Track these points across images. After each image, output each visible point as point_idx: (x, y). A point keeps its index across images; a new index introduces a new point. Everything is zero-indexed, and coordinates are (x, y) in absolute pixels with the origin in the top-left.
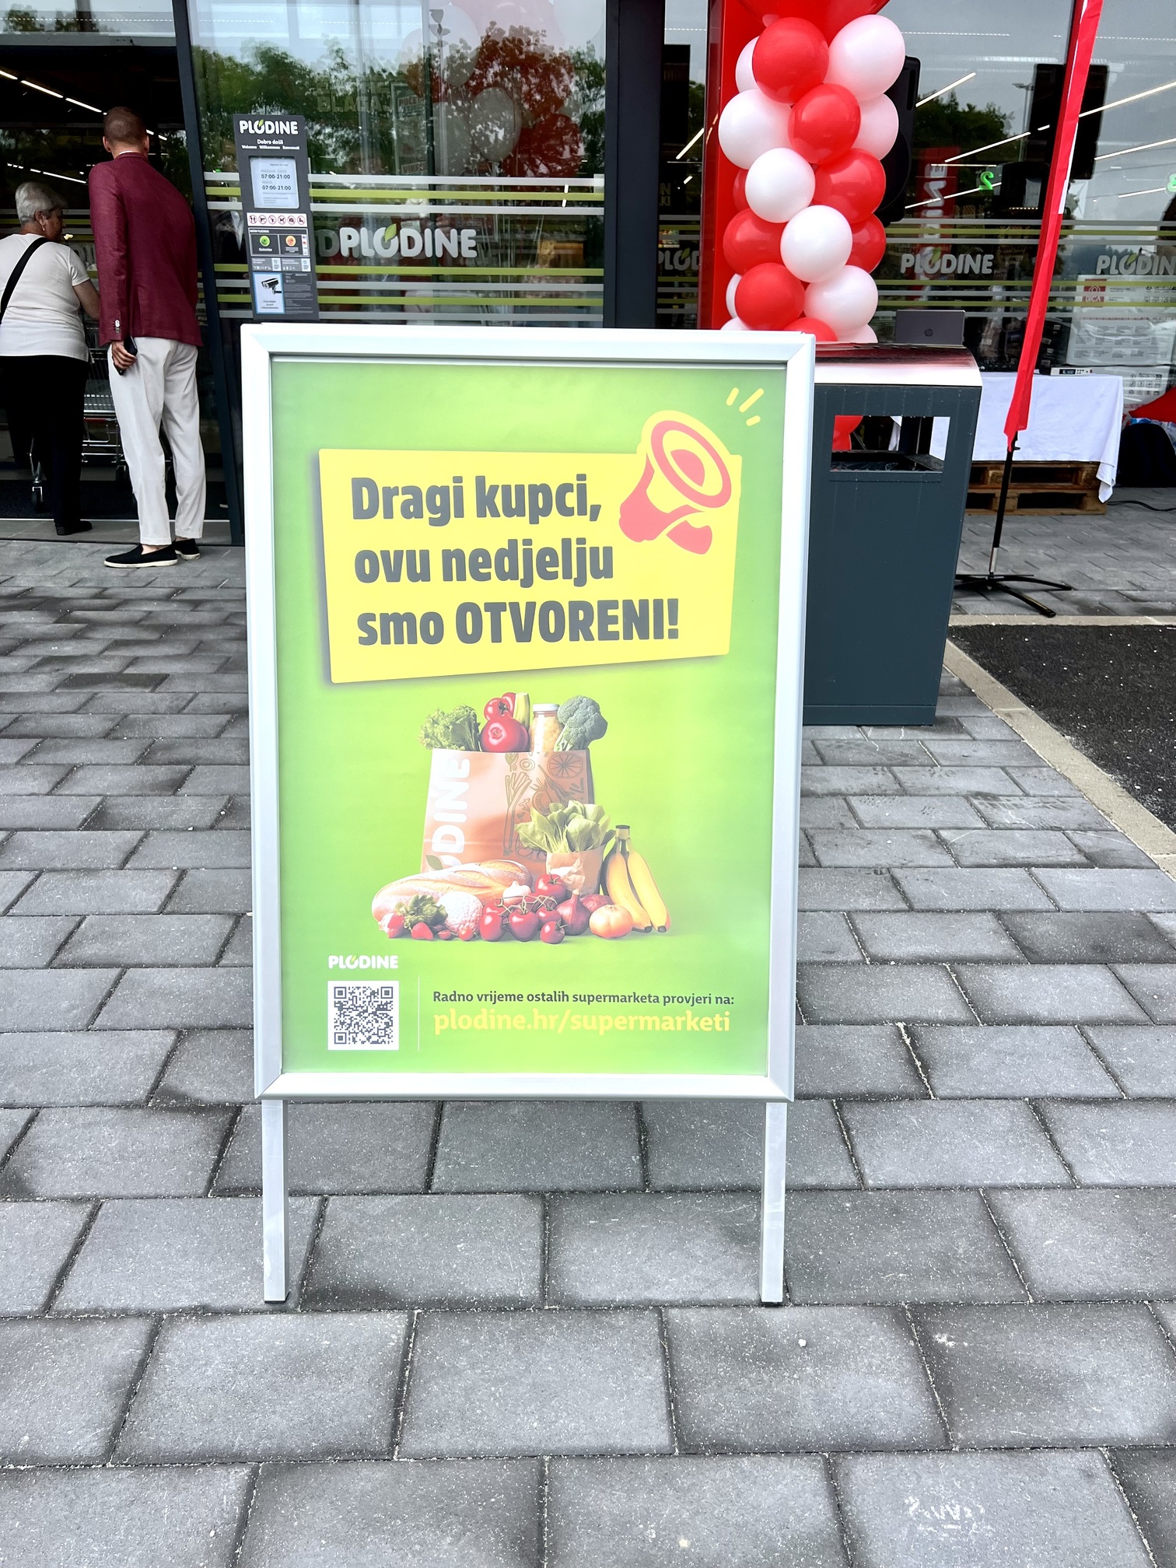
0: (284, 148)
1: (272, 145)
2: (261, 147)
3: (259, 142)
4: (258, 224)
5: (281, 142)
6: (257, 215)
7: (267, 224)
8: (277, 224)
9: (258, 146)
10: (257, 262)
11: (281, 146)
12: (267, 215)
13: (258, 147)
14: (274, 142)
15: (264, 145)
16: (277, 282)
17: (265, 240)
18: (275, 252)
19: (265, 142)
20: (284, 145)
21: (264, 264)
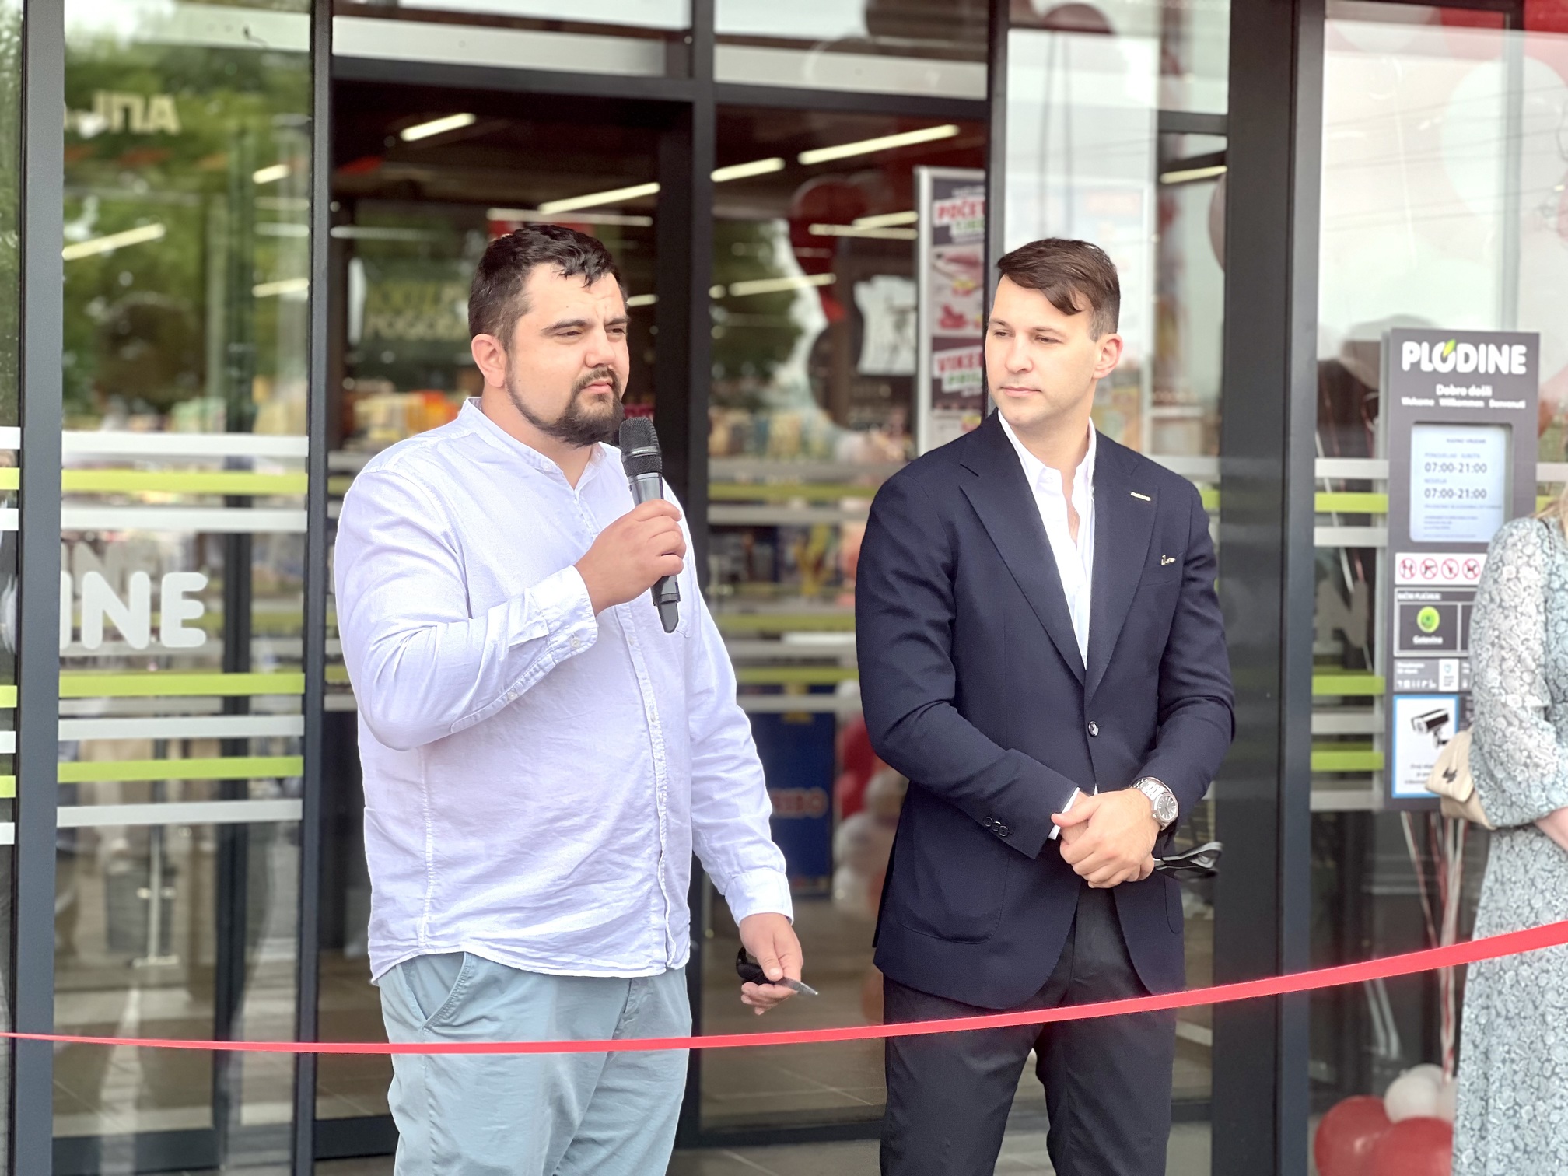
0: (1493, 404)
1: (1468, 397)
2: (1443, 402)
3: (1440, 389)
4: (1419, 580)
5: (1487, 391)
6: (1418, 558)
7: (1439, 580)
8: (1460, 580)
9: (1437, 398)
10: (1406, 671)
11: (1486, 399)
12: (1439, 558)
13: (1437, 402)
14: (1474, 391)
15: (1450, 396)
16: (1444, 719)
17: (1430, 618)
18: (1449, 644)
19: (1452, 390)
20: (1496, 397)
21: (1421, 674)
